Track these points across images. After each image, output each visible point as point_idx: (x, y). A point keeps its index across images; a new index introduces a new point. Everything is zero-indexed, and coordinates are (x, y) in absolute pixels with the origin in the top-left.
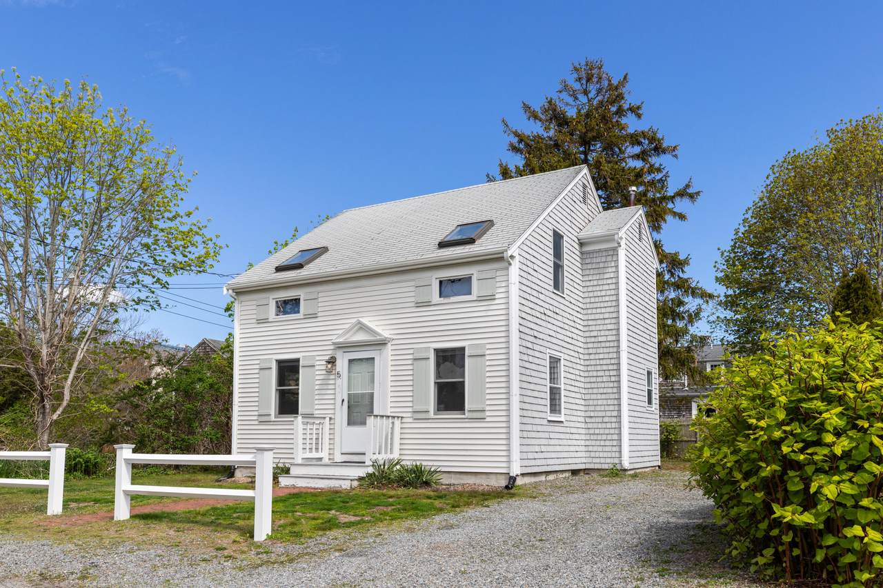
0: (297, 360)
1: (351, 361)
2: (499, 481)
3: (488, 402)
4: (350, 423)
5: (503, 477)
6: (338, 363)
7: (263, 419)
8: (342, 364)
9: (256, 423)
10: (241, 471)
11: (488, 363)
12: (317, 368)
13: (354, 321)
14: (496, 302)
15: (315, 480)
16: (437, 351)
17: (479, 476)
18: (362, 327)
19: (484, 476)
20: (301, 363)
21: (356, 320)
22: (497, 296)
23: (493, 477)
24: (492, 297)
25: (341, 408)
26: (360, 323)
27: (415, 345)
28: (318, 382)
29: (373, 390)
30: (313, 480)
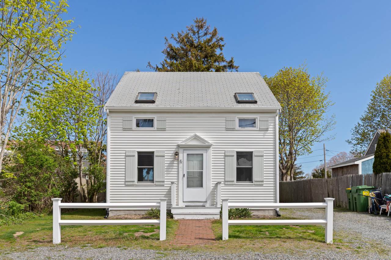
0: (153, 153)
1: (188, 154)
2: (270, 213)
3: (265, 178)
4: (188, 186)
5: (272, 211)
6: (181, 155)
7: (128, 184)
8: (183, 156)
9: (124, 186)
10: (112, 212)
11: (265, 160)
12: (166, 157)
13: (192, 134)
14: (268, 132)
15: (197, 215)
16: (237, 152)
17: (260, 211)
18: (196, 138)
19: (262, 211)
20: (155, 154)
21: (194, 134)
22: (269, 129)
23: (267, 211)
24: (267, 130)
25: (183, 178)
26: (196, 135)
27: (226, 149)
28: (166, 165)
29: (203, 170)
30: (196, 215)
